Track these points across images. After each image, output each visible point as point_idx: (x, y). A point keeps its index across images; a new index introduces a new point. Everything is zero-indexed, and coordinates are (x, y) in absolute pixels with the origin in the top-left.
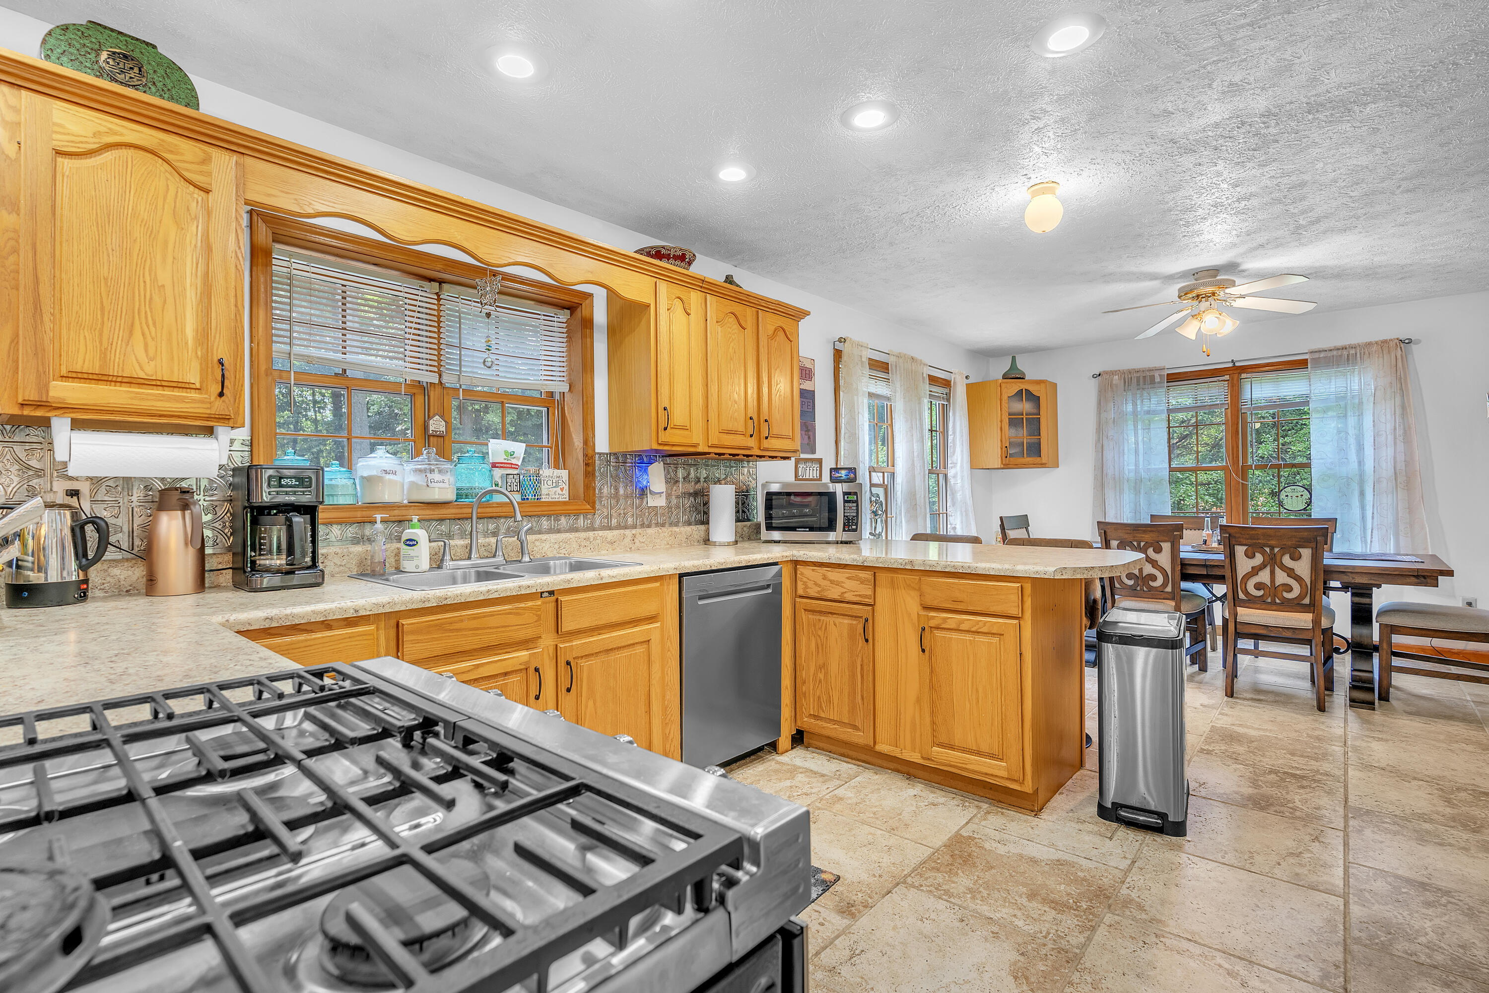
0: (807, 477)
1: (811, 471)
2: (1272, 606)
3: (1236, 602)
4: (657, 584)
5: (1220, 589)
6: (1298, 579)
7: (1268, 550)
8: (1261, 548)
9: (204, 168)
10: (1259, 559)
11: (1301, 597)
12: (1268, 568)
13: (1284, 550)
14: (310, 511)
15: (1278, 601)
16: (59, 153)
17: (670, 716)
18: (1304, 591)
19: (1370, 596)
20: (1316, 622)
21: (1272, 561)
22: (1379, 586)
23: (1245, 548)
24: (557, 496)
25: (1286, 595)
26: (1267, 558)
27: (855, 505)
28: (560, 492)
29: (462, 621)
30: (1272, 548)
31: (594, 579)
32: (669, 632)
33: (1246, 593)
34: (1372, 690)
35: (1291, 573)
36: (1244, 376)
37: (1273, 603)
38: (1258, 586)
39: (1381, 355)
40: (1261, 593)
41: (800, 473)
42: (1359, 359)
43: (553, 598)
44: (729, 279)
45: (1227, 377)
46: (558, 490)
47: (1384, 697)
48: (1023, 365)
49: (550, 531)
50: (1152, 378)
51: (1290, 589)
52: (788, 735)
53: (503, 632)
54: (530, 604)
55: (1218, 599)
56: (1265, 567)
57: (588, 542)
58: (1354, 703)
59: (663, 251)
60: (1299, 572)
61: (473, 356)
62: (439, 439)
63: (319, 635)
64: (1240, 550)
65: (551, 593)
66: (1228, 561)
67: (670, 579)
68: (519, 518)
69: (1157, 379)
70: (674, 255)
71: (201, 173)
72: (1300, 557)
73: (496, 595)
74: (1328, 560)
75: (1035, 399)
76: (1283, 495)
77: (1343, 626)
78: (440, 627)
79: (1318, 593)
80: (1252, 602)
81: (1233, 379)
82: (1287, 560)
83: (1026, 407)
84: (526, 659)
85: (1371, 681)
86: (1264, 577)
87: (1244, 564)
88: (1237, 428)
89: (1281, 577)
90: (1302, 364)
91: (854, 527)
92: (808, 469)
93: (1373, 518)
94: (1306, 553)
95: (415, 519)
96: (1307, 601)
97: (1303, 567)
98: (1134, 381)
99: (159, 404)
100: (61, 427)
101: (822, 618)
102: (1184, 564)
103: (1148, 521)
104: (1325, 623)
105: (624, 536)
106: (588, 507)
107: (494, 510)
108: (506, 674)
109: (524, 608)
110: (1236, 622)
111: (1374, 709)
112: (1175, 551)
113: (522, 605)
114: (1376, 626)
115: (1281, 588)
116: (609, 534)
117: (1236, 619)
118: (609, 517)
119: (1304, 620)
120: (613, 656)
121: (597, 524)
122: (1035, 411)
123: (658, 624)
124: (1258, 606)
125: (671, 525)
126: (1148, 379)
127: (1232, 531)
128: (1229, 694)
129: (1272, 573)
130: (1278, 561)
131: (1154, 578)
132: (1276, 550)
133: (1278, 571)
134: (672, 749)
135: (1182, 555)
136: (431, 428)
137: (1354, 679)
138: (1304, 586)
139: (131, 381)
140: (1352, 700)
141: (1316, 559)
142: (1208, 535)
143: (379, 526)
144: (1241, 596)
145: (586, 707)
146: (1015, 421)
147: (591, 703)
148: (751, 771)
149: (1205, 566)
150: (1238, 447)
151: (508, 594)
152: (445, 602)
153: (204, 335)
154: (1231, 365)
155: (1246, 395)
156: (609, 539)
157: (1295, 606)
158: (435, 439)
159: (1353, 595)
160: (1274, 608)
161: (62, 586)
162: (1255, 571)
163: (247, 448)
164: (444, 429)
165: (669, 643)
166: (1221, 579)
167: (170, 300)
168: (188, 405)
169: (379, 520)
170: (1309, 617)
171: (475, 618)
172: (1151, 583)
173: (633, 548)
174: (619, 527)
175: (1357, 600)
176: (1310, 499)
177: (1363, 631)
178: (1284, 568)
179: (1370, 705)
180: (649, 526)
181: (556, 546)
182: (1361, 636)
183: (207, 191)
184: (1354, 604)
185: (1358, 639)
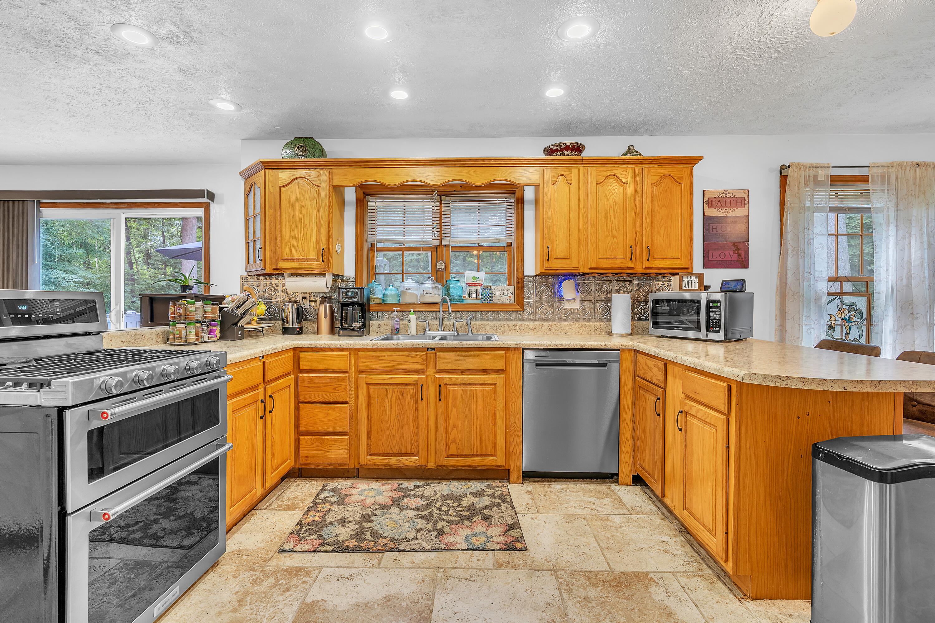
0: (690, 288)
1: (693, 283)
4: (503, 352)
9: (319, 178)
14: (361, 306)
16: (281, 187)
17: (513, 431)
24: (507, 301)
27: (718, 310)
28: (509, 299)
29: (384, 356)
31: (457, 345)
32: (514, 382)
41: (684, 285)
43: (434, 352)
44: (631, 150)
46: (507, 297)
49: (494, 320)
52: (628, 474)
53: (404, 364)
54: (419, 353)
57: (516, 328)
61: (457, 229)
62: (442, 272)
63: (327, 353)
65: (433, 349)
67: (515, 350)
68: (450, 311)
70: (561, 148)
71: (318, 180)
73: (401, 347)
78: (374, 357)
84: (416, 379)
91: (718, 329)
92: (690, 281)
95: (412, 310)
99: (306, 266)
100: (286, 275)
101: (645, 394)
105: (543, 325)
106: (519, 307)
107: (460, 307)
108: (407, 384)
109: (415, 355)
113: (415, 353)
116: (531, 324)
118: (535, 314)
120: (469, 388)
121: (526, 317)
123: (503, 376)
125: (584, 320)
134: (515, 451)
136: (437, 267)
139: (299, 259)
143: (395, 313)
145: (452, 411)
147: (454, 410)
148: (584, 486)
151: (407, 347)
152: (376, 347)
153: (318, 240)
156: (531, 327)
158: (440, 272)
161: (293, 329)
163: (354, 280)
164: (444, 267)
165: (513, 388)
167: (309, 229)
168: (312, 266)
169: (396, 311)
171: (391, 356)
173: (549, 333)
174: (541, 320)
180: (566, 320)
181: (495, 328)
183: (320, 186)
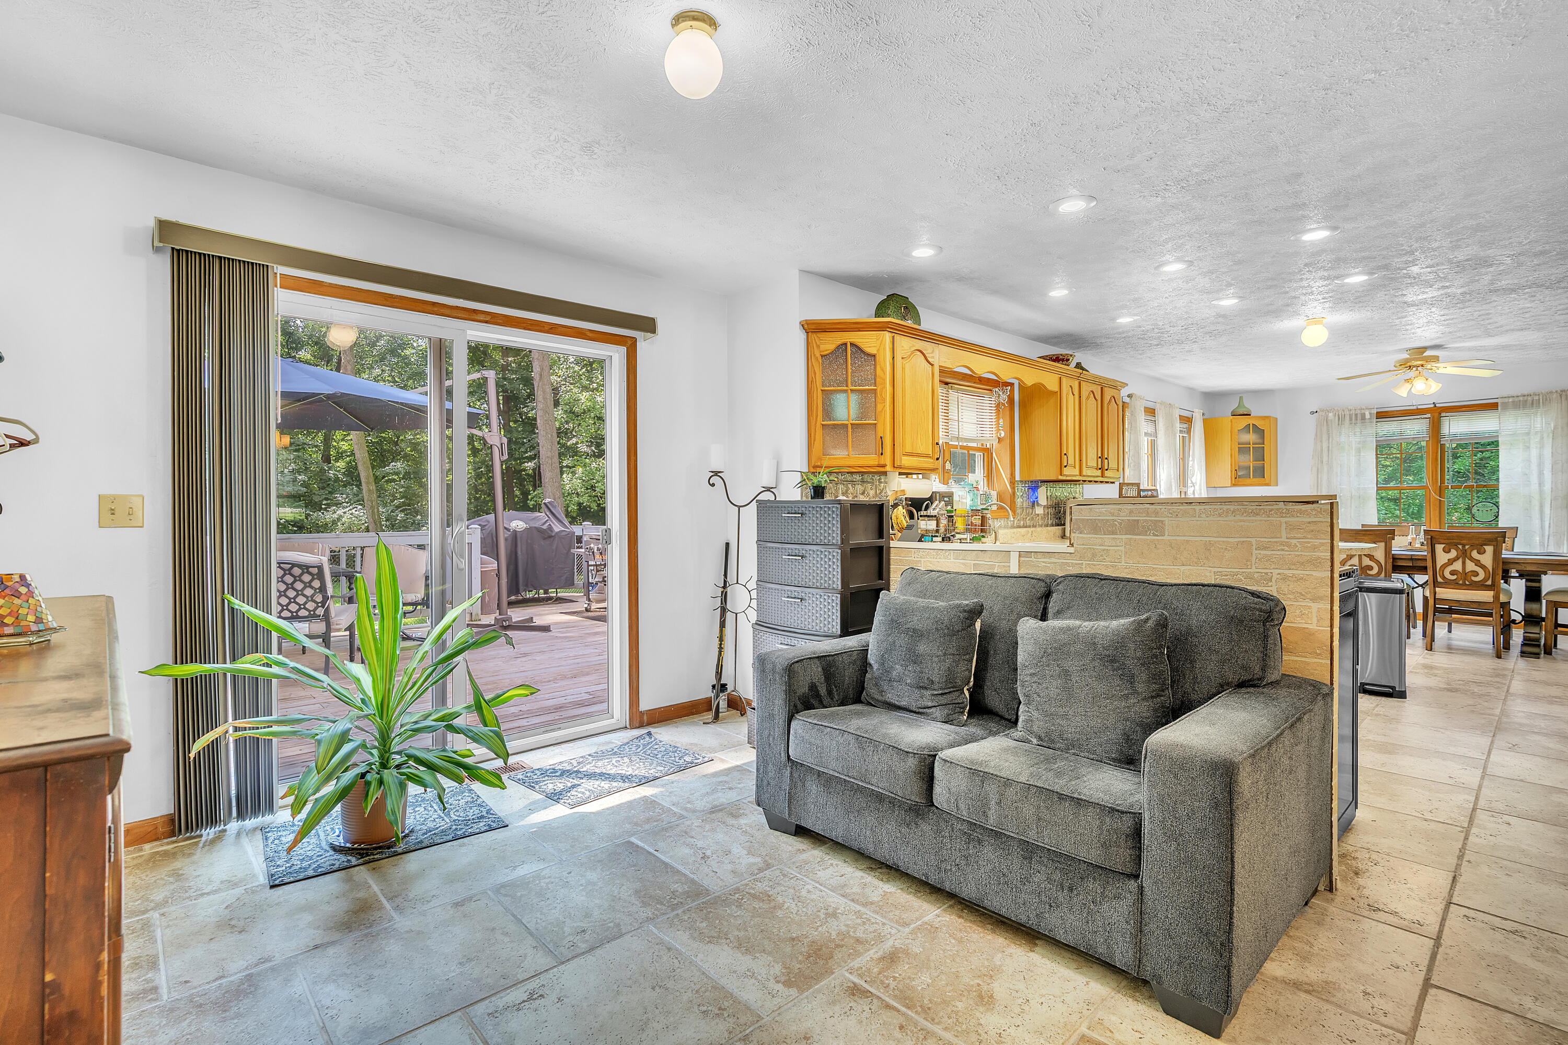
0: (1130, 495)
1: (1132, 491)
2: (1464, 586)
3: (1436, 585)
5: (1421, 578)
6: (1483, 567)
7: (1460, 547)
8: (1455, 546)
9: (932, 355)
10: (1453, 553)
11: (1485, 580)
12: (1460, 560)
13: (1473, 547)
15: (1467, 583)
16: (903, 359)
18: (1487, 575)
19: (1539, 581)
20: (1496, 597)
21: (1464, 555)
22: (1545, 573)
23: (1443, 545)
25: (1474, 579)
26: (1460, 553)
30: (1464, 546)
33: (1443, 577)
34: (1539, 646)
35: (1478, 563)
36: (1443, 414)
37: (1464, 584)
38: (1453, 573)
39: (1560, 401)
40: (1454, 577)
41: (1124, 493)
42: (1541, 404)
45: (1429, 415)
47: (1548, 652)
48: (1249, 405)
50: (1363, 416)
51: (1477, 574)
55: (1420, 586)
56: (1458, 559)
58: (1523, 654)
59: (1061, 357)
60: (1483, 562)
64: (1439, 548)
66: (1430, 555)
69: (1368, 416)
72: (1485, 552)
74: (1506, 554)
75: (1260, 432)
76: (1474, 510)
77: (1518, 604)
79: (1497, 577)
80: (1447, 584)
81: (1433, 417)
82: (1475, 554)
83: (1251, 437)
85: (1538, 640)
86: (1458, 566)
87: (1442, 557)
88: (1437, 456)
89: (1470, 566)
90: (1493, 406)
92: (1129, 490)
93: (1549, 527)
94: (1489, 549)
96: (1489, 582)
97: (1487, 558)
98: (1347, 418)
99: (923, 464)
102: (1395, 558)
103: (1360, 528)
104: (1503, 598)
110: (1435, 598)
111: (1539, 658)
112: (1388, 549)
114: (1544, 602)
115: (1470, 574)
117: (1435, 596)
118: (1020, 520)
119: (1486, 596)
122: (1260, 441)
124: (1452, 587)
126: (1359, 417)
127: (1433, 534)
128: (1429, 648)
129: (1464, 563)
130: (1468, 554)
131: (1371, 568)
132: (1467, 547)
133: (1468, 561)
135: (1393, 552)
137: (1525, 639)
138: (1487, 573)
139: (918, 455)
140: (1522, 652)
141: (1497, 553)
142: (1413, 538)
144: (1440, 579)
146: (1243, 449)
149: (1412, 559)
150: (1437, 471)
154: (1432, 406)
155: (1445, 430)
157: (1481, 586)
159: (1527, 580)
160: (1465, 588)
162: (1451, 562)
166: (1423, 570)
170: (1491, 593)
172: (1368, 572)
174: (1024, 526)
175: (1529, 584)
176: (1498, 512)
177: (1534, 606)
178: (1472, 559)
179: (1536, 655)
180: (1033, 527)
182: (1531, 609)
183: (933, 365)
184: (1526, 586)
185: (1529, 612)
